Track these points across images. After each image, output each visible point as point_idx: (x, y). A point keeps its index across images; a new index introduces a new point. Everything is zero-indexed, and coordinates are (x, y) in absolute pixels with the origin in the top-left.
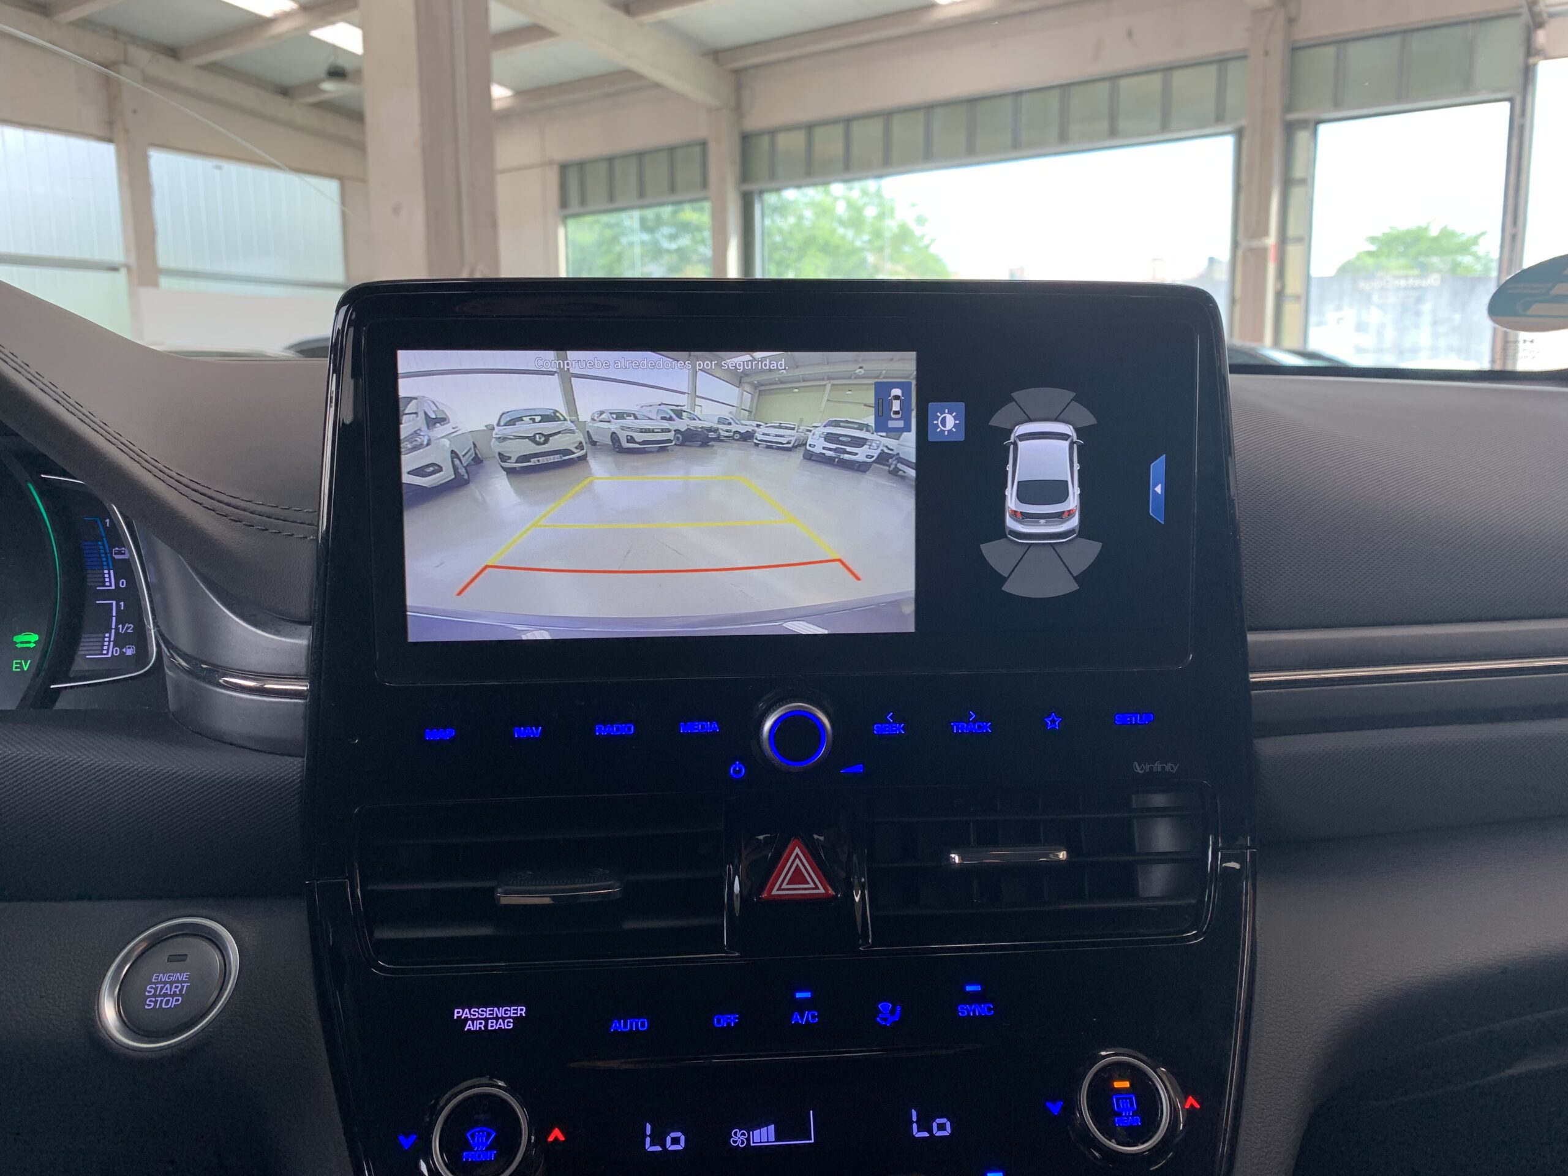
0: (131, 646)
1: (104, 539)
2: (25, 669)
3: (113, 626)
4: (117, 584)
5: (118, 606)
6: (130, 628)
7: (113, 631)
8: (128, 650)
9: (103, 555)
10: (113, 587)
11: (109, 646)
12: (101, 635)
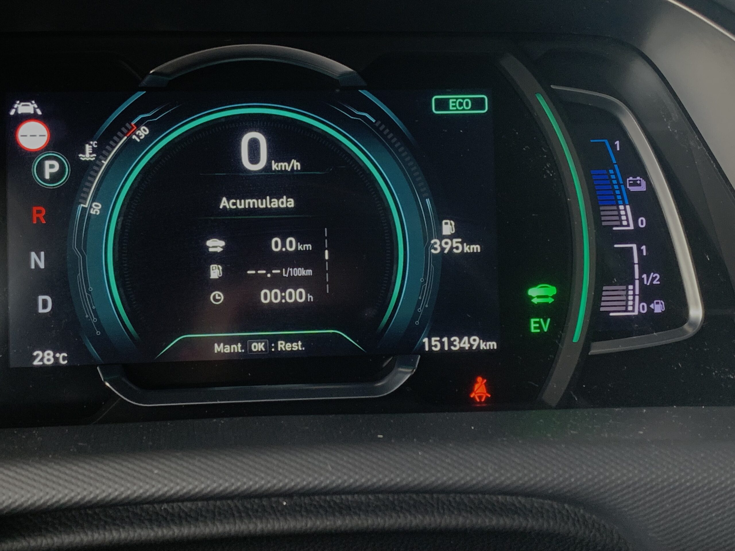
0: (659, 301)
1: (616, 166)
2: (546, 329)
3: (637, 276)
4: (635, 221)
5: (640, 251)
6: (655, 278)
7: (637, 282)
8: (656, 306)
9: (616, 187)
10: (632, 227)
11: (634, 300)
12: (624, 287)
